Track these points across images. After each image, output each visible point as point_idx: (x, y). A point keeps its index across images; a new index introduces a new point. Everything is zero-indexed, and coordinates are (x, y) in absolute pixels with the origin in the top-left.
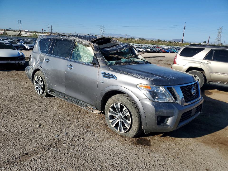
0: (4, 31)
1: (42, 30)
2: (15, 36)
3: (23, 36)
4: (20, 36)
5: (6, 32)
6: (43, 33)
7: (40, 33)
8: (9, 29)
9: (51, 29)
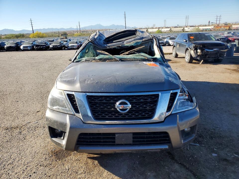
0: (170, 29)
1: (209, 22)
2: (178, 32)
3: (186, 31)
4: (184, 31)
5: (172, 29)
6: (209, 25)
7: (206, 26)
8: (177, 26)
9: (219, 19)
